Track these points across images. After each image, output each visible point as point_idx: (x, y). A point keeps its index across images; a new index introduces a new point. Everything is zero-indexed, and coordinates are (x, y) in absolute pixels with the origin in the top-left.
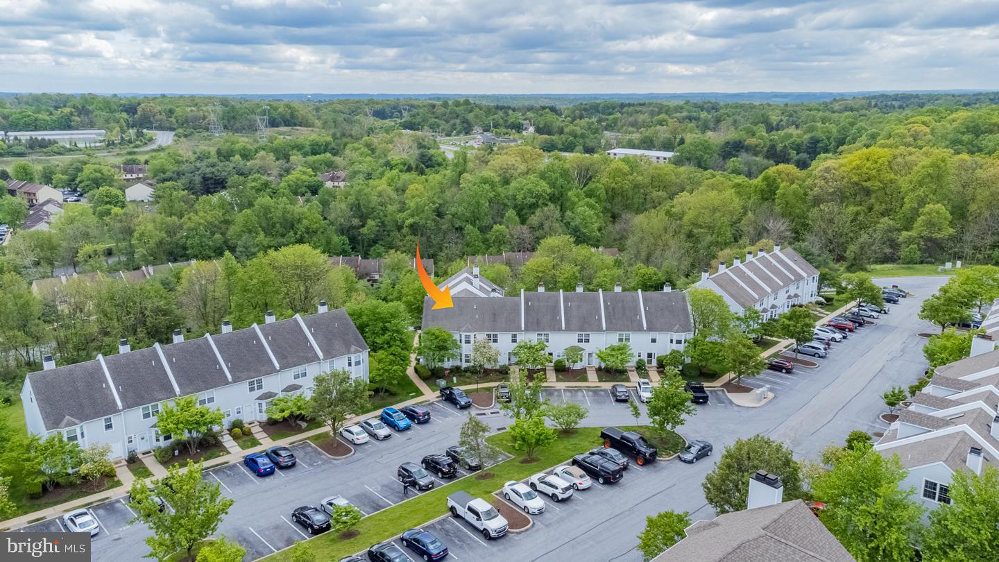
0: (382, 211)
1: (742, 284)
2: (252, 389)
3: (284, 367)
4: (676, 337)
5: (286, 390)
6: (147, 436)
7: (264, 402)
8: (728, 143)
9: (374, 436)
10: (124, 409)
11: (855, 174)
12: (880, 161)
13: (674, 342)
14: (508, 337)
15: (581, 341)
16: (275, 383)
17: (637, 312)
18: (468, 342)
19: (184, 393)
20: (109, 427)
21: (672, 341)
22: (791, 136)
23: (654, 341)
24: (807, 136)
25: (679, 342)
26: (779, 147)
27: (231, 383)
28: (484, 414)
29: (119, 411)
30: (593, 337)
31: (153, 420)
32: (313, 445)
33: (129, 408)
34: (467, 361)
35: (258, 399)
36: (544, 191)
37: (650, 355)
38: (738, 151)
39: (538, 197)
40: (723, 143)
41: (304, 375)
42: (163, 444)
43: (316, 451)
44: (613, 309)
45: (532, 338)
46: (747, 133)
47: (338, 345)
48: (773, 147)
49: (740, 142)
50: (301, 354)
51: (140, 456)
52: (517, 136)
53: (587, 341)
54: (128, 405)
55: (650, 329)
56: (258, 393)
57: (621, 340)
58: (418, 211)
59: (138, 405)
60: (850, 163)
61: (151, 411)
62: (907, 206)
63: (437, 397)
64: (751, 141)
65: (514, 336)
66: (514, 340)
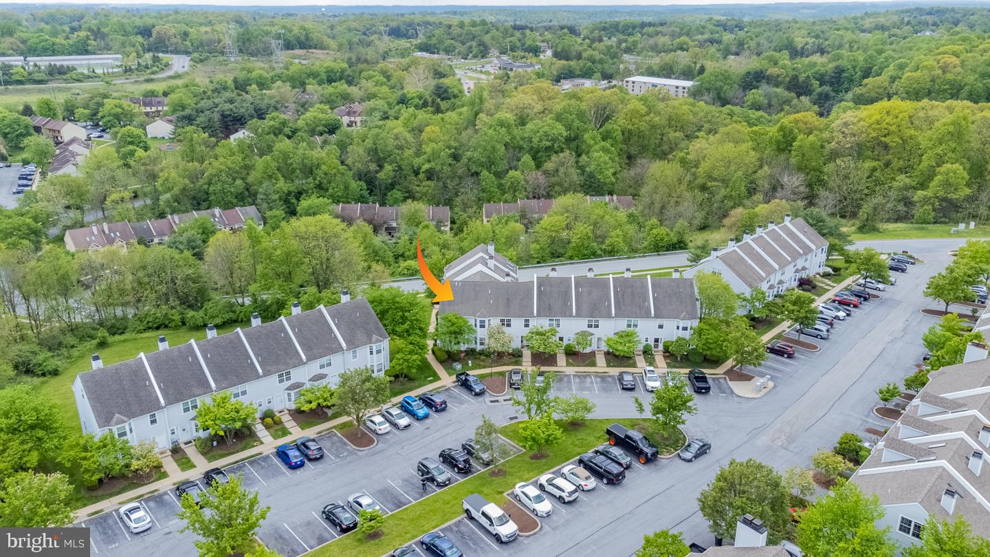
0: (398, 154)
1: (750, 262)
2: (281, 381)
3: (310, 359)
4: (682, 324)
5: (312, 379)
6: (187, 428)
7: (292, 393)
8: (749, 73)
9: (395, 425)
10: (166, 405)
11: (874, 130)
12: (901, 116)
13: (681, 328)
14: (521, 322)
15: (590, 326)
16: (301, 375)
17: (646, 299)
18: (482, 326)
19: (219, 388)
20: (154, 422)
21: (678, 328)
22: (815, 64)
23: (661, 327)
24: (832, 65)
25: (685, 329)
26: (802, 77)
27: (262, 377)
28: (497, 401)
29: (163, 408)
30: (602, 322)
31: (193, 413)
32: (339, 435)
33: (171, 404)
34: (482, 344)
35: (287, 389)
36: (560, 134)
37: (657, 340)
38: (758, 82)
39: (554, 140)
40: (744, 73)
41: (329, 364)
42: (202, 434)
43: (341, 441)
44: (623, 295)
45: (543, 324)
46: (770, 61)
47: (360, 335)
48: (795, 78)
49: (762, 72)
50: (327, 345)
51: (183, 446)
52: (534, 60)
53: (597, 326)
54: (170, 402)
55: (657, 316)
56: (287, 384)
57: (629, 326)
58: (434, 156)
59: (178, 401)
60: (870, 117)
61: (190, 406)
62: (925, 164)
63: (454, 382)
64: (773, 71)
65: (527, 321)
66: (527, 326)
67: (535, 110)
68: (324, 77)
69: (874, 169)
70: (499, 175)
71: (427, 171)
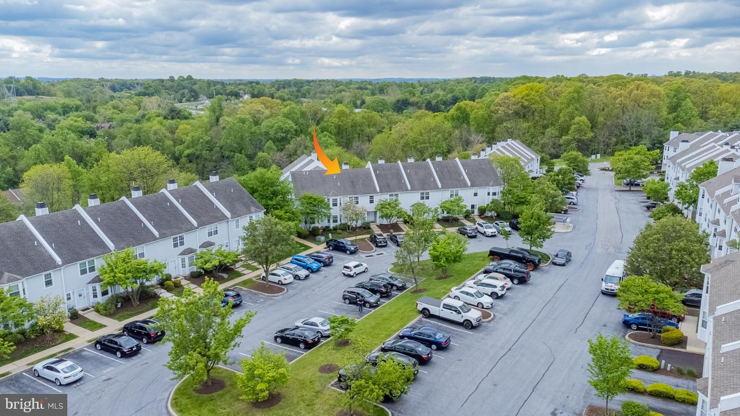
0: (159, 146)
2: (176, 245)
3: (201, 224)
4: (492, 190)
5: (202, 246)
6: (84, 293)
7: (186, 258)
8: (398, 101)
9: (297, 277)
10: (63, 264)
11: (526, 100)
12: (540, 91)
13: (491, 194)
14: (366, 198)
15: (423, 198)
16: (193, 240)
17: (460, 174)
18: (335, 205)
19: (119, 248)
20: (49, 283)
21: (489, 194)
22: (439, 95)
23: (476, 195)
24: (450, 96)
25: (494, 194)
26: (434, 102)
27: (159, 239)
28: (371, 256)
29: (60, 266)
30: (432, 194)
31: (91, 276)
32: (244, 289)
33: (68, 263)
34: (335, 221)
35: (181, 254)
36: (291, 127)
37: (473, 207)
38: (405, 106)
39: (287, 132)
40: (395, 101)
41: (216, 232)
42: (101, 299)
43: (252, 292)
44: (442, 173)
45: (386, 197)
46: (410, 94)
47: (238, 206)
48: (429, 102)
49: (407, 100)
50: (212, 214)
51: (80, 313)
52: (237, 101)
53: (428, 198)
54: (66, 262)
55: (473, 185)
56: (181, 249)
57: (452, 196)
58: (194, 143)
59: (76, 260)
60: (521, 92)
61: (87, 267)
62: (562, 119)
63: (325, 248)
64: (412, 99)
65: (372, 197)
66: (372, 202)
67: (265, 115)
68: (60, 110)
69: (529, 127)
70: (251, 157)
71: (188, 156)
